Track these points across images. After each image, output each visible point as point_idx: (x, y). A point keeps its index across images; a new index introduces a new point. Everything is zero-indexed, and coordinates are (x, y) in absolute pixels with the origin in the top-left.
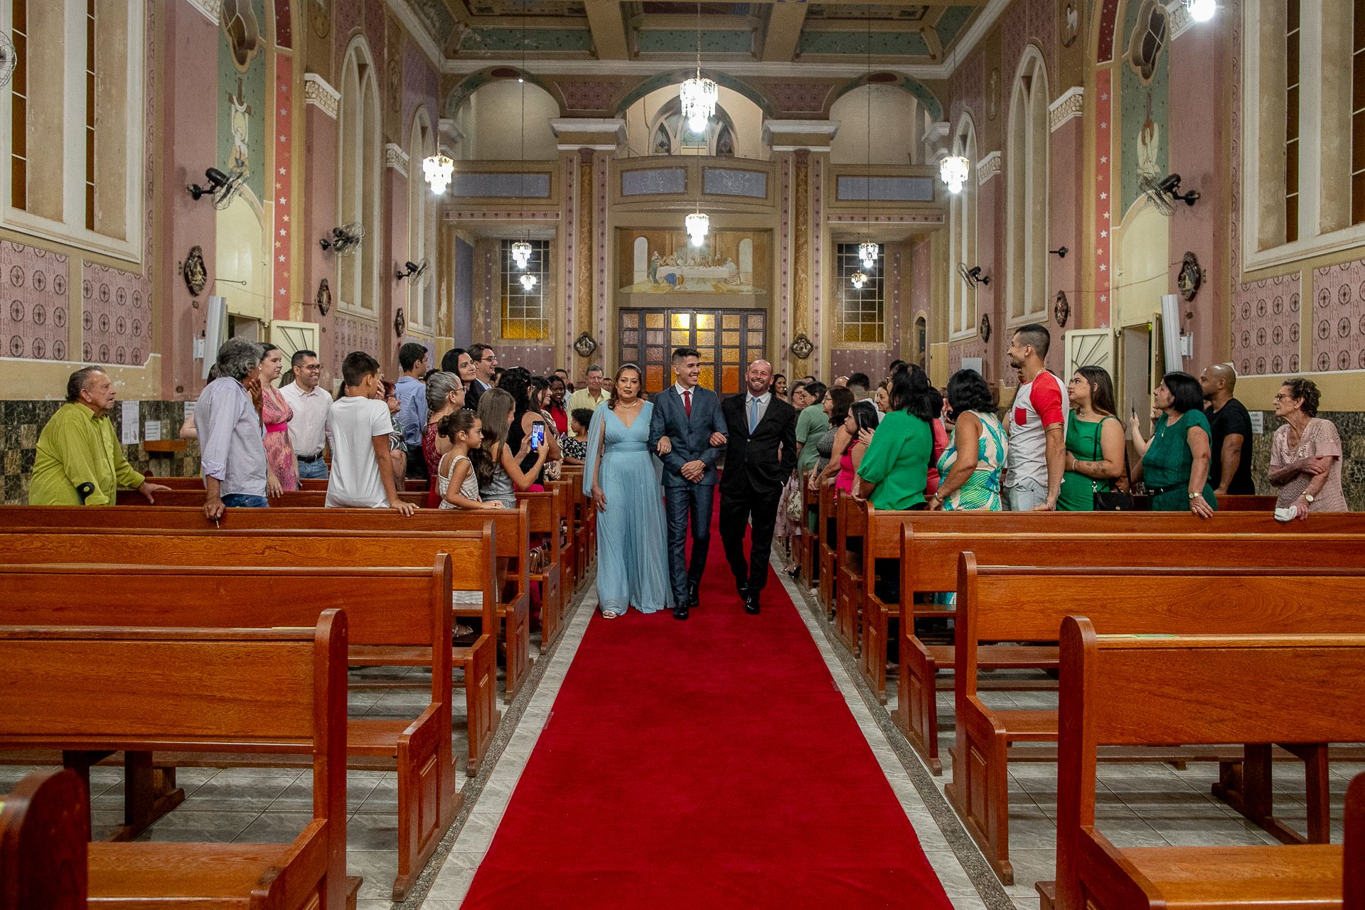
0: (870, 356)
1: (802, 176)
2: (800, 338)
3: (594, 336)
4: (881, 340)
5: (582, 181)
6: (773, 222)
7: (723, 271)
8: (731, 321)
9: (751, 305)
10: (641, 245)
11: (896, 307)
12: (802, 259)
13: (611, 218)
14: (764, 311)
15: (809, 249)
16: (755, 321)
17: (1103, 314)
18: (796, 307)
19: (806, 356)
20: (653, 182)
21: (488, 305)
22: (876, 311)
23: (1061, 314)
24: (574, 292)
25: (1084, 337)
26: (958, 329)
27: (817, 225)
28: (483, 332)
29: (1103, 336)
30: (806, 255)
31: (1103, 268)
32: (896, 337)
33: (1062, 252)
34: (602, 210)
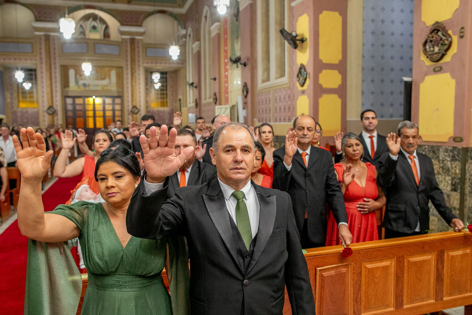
0: (163, 112)
1: (133, 47)
2: (134, 107)
3: (55, 107)
4: (167, 106)
5: (46, 48)
6: (123, 64)
7: (105, 82)
8: (108, 101)
9: (116, 94)
10: (72, 72)
11: (172, 94)
12: (134, 78)
13: (58, 63)
14: (121, 97)
15: (136, 74)
16: (118, 101)
18: (132, 96)
19: (137, 113)
21: (12, 94)
22: (165, 96)
23: (215, 100)
24: (45, 90)
25: (221, 108)
26: (190, 103)
27: (139, 66)
28: (10, 106)
29: (227, 108)
30: (135, 77)
31: (226, 85)
32: (172, 105)
33: (215, 79)
34: (55, 59)
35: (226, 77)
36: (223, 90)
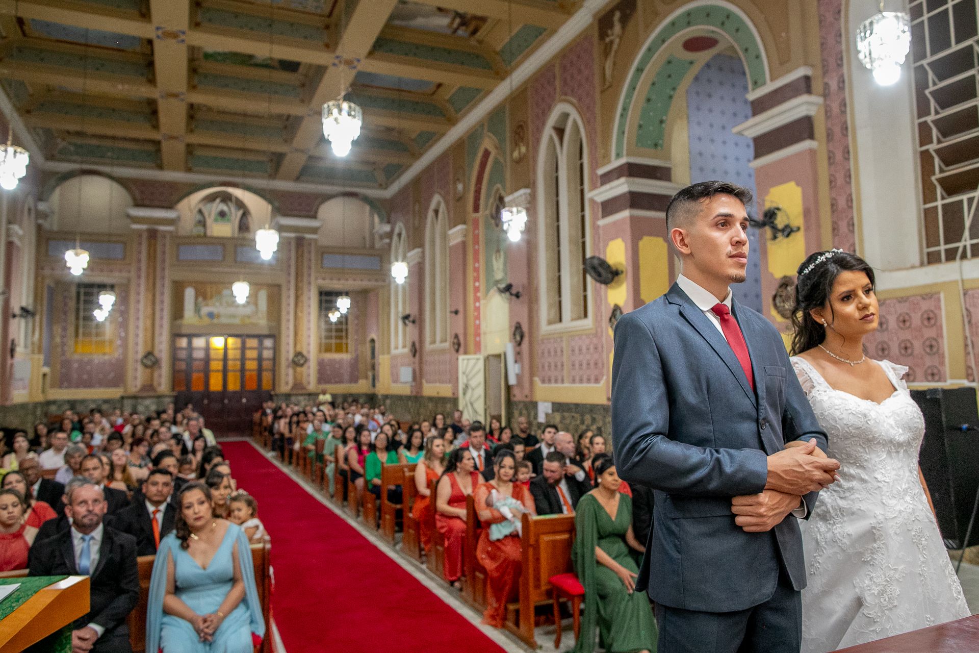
0: (340, 362)
1: (300, 253)
2: (299, 354)
3: (156, 353)
4: (347, 351)
5: (149, 250)
6: (282, 281)
7: (247, 311)
8: (252, 343)
9: (266, 332)
10: (189, 293)
11: (357, 331)
12: (300, 304)
13: (170, 275)
14: (275, 336)
15: (304, 298)
16: (268, 343)
17: (478, 348)
18: (296, 334)
19: (302, 365)
20: (200, 253)
21: (65, 329)
22: (344, 334)
23: (456, 347)
24: (141, 324)
25: (468, 360)
26: (396, 348)
27: (309, 283)
28: (59, 349)
29: (478, 359)
30: (302, 302)
31: (477, 322)
32: (356, 350)
33: (456, 312)
34: (163, 269)
35: (477, 309)
36: (471, 331)
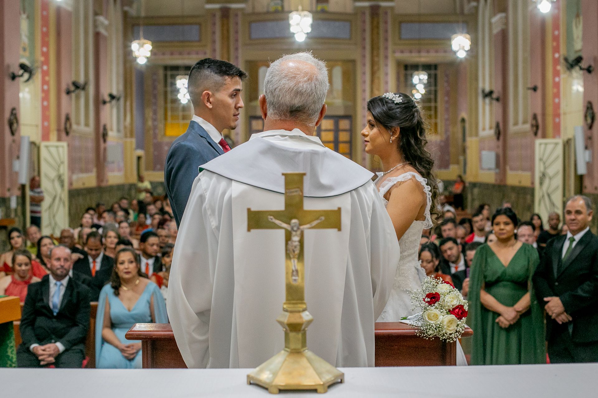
1: (375, 23)
4: (436, 132)
5: (222, 30)
6: (355, 54)
9: (341, 113)
11: (447, 110)
12: (376, 81)
13: (243, 54)
14: (350, 116)
15: (381, 74)
16: (344, 124)
17: (557, 130)
20: (271, 30)
21: (155, 112)
22: (433, 112)
23: (535, 129)
25: (546, 144)
26: (484, 129)
27: (386, 57)
28: (151, 132)
29: (556, 144)
30: (379, 78)
31: (557, 100)
32: (447, 131)
33: (535, 89)
34: (237, 49)
35: (557, 85)
36: (550, 110)
